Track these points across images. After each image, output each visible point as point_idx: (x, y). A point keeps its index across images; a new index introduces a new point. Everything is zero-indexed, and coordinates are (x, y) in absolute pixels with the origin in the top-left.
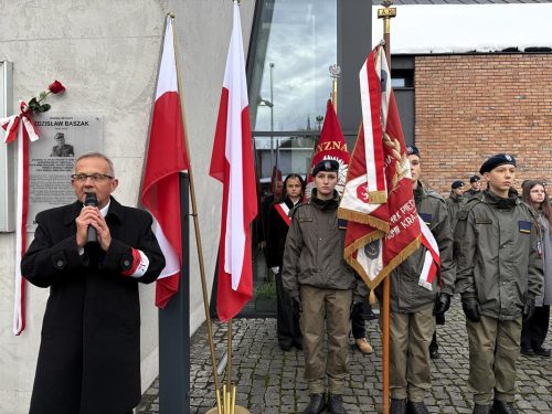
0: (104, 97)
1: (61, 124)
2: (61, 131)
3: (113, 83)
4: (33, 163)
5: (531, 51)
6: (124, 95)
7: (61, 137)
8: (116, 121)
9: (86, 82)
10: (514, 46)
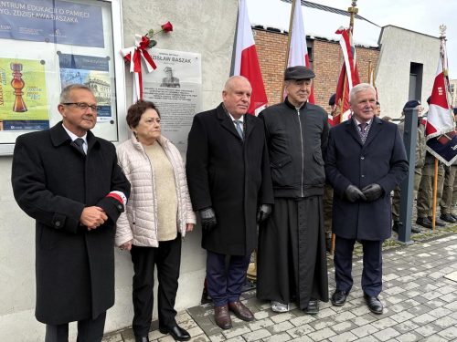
0: (199, 41)
1: (168, 59)
2: (169, 66)
3: (206, 31)
4: (146, 91)
5: (270, 30)
6: (214, 41)
7: (169, 70)
8: (209, 61)
9: (185, 26)
10: (261, 25)
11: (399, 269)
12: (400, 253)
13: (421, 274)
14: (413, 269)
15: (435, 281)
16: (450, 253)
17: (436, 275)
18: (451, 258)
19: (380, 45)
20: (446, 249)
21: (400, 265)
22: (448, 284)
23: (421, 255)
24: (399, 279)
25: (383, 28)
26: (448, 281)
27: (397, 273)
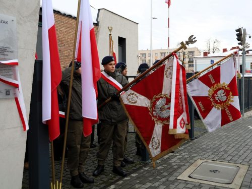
11: (151, 179)
12: (146, 169)
13: (164, 179)
14: (158, 177)
15: (173, 182)
16: (173, 164)
17: (172, 178)
18: (175, 167)
19: (98, 22)
20: (171, 162)
21: (150, 177)
22: (180, 183)
23: (159, 168)
24: (153, 185)
25: (99, 10)
26: (179, 181)
27: (150, 181)
